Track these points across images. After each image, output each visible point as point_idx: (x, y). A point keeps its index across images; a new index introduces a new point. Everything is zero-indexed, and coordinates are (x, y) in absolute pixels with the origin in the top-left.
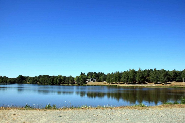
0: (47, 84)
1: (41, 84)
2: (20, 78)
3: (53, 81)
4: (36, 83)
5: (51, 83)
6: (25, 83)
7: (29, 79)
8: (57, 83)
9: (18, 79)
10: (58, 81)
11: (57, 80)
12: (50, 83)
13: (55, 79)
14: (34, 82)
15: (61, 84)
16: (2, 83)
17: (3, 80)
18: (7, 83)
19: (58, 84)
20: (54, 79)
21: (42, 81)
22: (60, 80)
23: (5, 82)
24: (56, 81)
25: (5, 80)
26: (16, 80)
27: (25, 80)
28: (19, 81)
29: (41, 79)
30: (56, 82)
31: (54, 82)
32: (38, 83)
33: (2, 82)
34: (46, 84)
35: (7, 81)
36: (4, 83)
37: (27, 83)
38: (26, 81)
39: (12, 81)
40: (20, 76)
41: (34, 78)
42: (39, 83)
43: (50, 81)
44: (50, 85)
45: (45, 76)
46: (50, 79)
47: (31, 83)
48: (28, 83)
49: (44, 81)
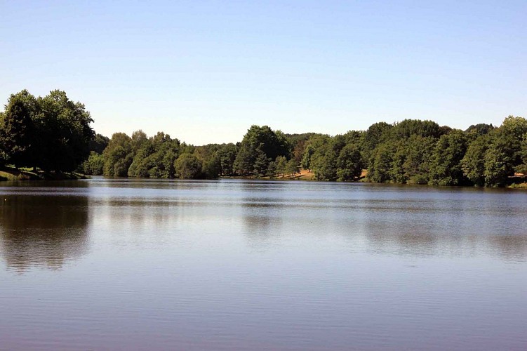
0: (423, 183)
1: (384, 180)
2: (257, 145)
3: (458, 157)
4: (353, 177)
5: (447, 173)
6: (283, 179)
7: (311, 152)
8: (487, 173)
9: (243, 149)
10: (491, 158)
11: (489, 155)
12: (437, 177)
13: (473, 148)
14: (340, 172)
15: (519, 180)
16: (147, 176)
17: (153, 157)
18: (173, 175)
19: (493, 181)
20: (464, 149)
21: (387, 161)
22: (509, 153)
23: (162, 167)
24: (481, 157)
25: (162, 158)
26: (233, 157)
27: (288, 159)
28: (253, 160)
29: (382, 148)
30: (481, 166)
31: (467, 166)
32: (364, 173)
33: (150, 167)
34: (411, 181)
35: (176, 165)
36: (159, 177)
37: (299, 179)
38: (291, 162)
39: (206, 162)
40: (254, 128)
41: (341, 142)
42: (369, 177)
43: (441, 162)
44: (436, 185)
45: (411, 128)
46: (439, 144)
47: (319, 178)
48: (304, 172)
49: (402, 162)
